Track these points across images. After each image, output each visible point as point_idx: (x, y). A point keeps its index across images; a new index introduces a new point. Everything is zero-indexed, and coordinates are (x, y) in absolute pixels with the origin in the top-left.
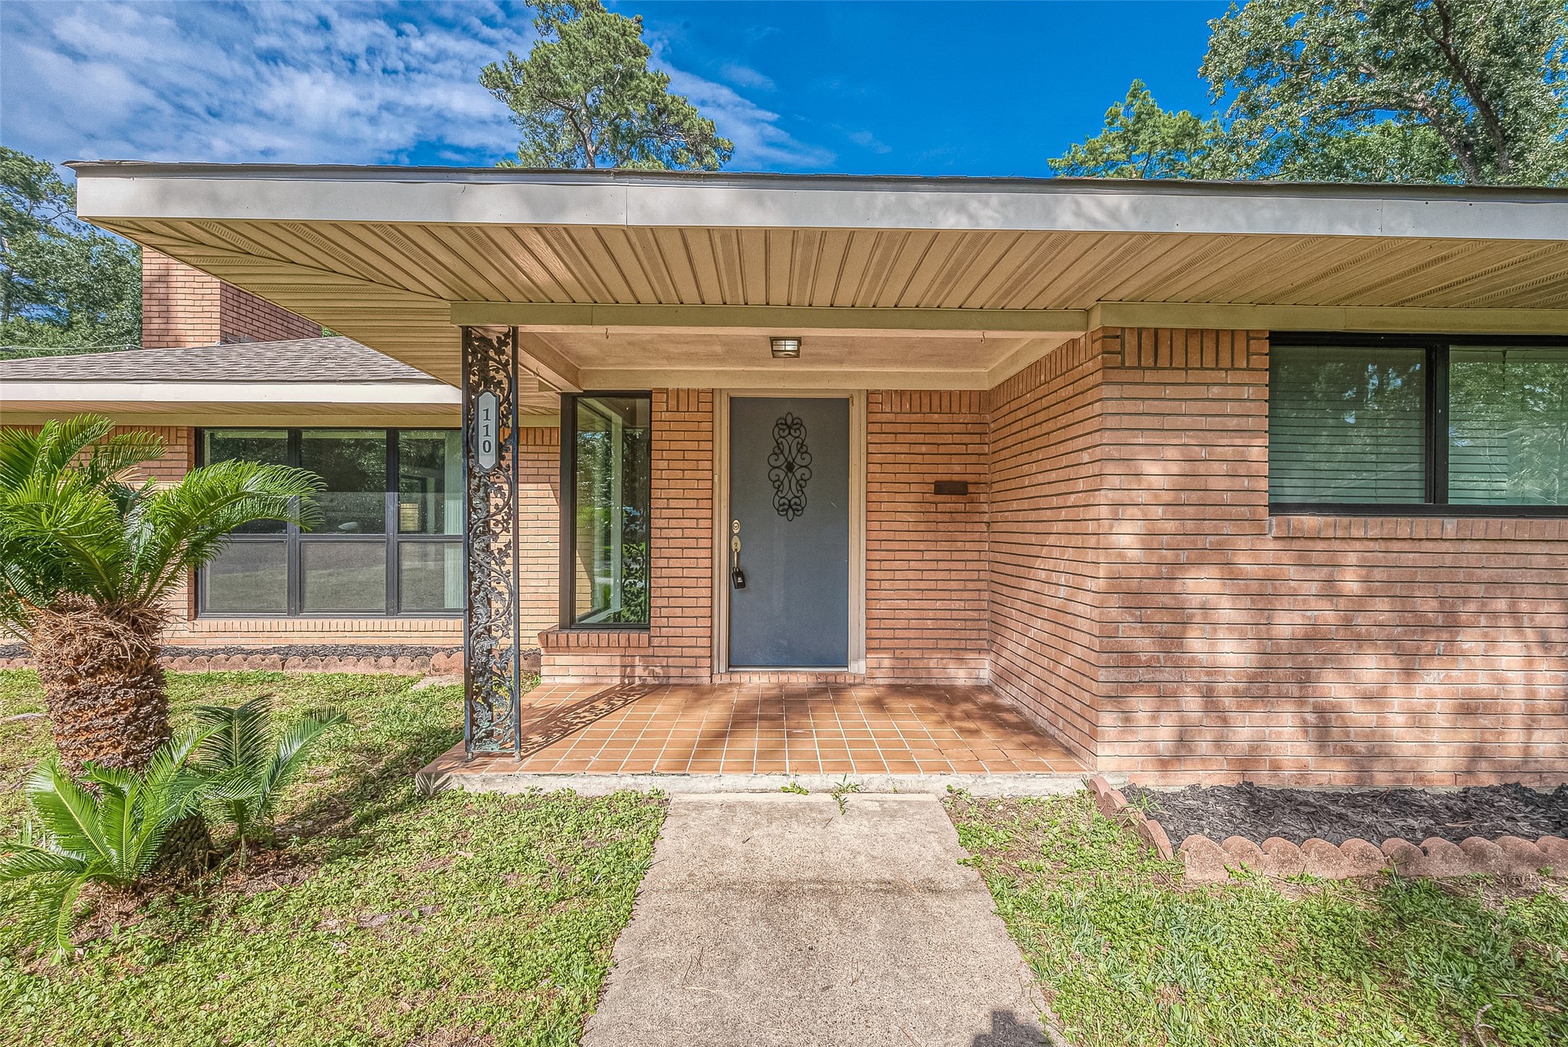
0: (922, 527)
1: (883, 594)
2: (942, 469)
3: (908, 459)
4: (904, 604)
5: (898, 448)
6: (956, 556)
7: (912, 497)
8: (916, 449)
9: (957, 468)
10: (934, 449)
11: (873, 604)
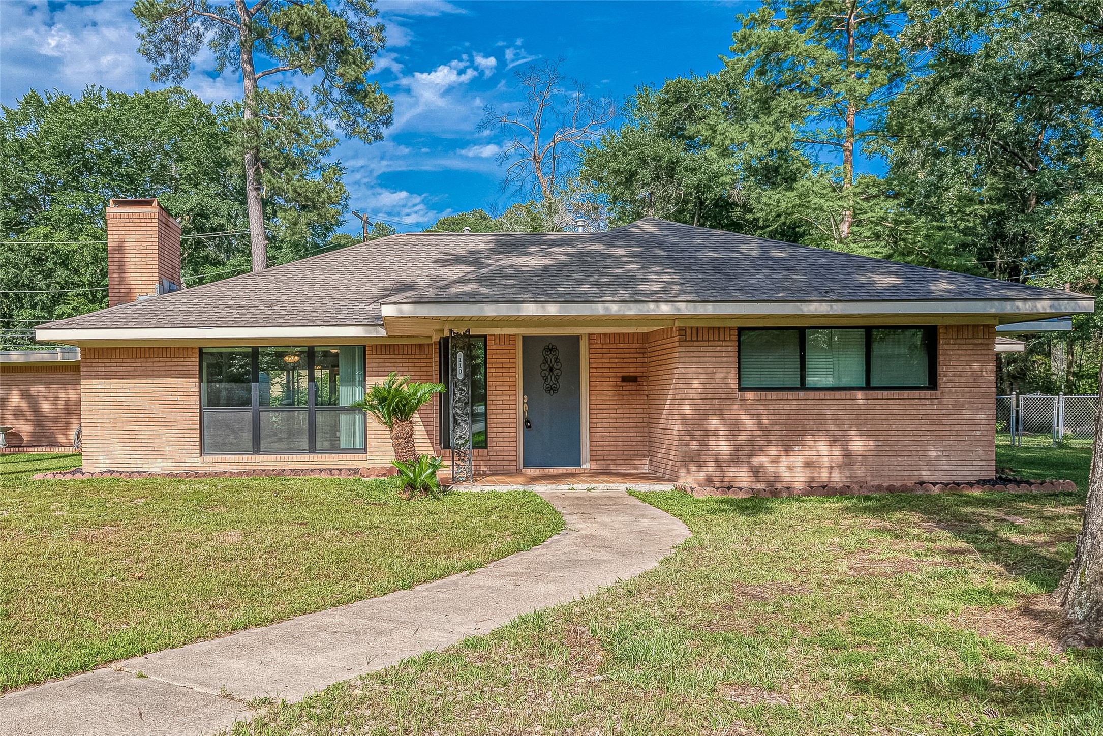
0: (616, 398)
1: (598, 430)
2: (625, 370)
3: (609, 365)
4: (608, 434)
5: (604, 361)
6: (632, 411)
7: (611, 384)
8: (612, 360)
9: (632, 370)
10: (621, 361)
11: (593, 434)
